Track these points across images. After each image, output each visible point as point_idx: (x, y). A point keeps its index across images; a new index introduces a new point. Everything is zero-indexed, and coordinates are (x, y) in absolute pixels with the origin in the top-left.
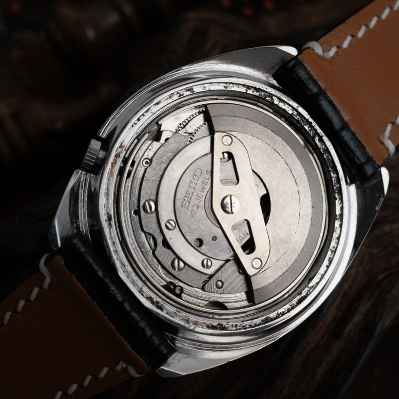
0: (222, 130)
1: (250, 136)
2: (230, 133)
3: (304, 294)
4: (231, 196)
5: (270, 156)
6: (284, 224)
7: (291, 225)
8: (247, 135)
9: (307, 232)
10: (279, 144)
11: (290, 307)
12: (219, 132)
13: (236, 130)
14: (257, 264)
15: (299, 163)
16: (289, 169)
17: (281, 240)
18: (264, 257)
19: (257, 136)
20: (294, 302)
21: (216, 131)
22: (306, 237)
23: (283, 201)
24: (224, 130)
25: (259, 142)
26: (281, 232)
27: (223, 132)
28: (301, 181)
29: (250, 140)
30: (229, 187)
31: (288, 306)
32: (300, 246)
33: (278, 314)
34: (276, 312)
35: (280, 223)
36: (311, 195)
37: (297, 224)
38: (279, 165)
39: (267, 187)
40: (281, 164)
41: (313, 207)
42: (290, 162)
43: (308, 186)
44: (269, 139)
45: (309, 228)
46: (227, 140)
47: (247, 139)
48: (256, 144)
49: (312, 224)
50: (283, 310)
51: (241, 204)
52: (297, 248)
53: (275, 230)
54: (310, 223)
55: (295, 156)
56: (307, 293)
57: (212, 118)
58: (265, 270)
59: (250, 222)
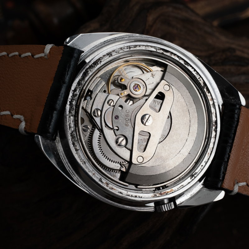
0: (167, 81)
1: (180, 94)
2: (171, 85)
3: (161, 51)
4: (150, 116)
5: (184, 112)
6: (168, 150)
7: (172, 153)
8: (179, 93)
9: (177, 164)
10: (193, 109)
11: (172, 55)
12: (165, 80)
13: (174, 86)
14: (140, 160)
15: (197, 126)
16: (189, 125)
17: (161, 157)
18: (146, 159)
19: (184, 97)
20: (168, 54)
21: (164, 79)
22: (176, 166)
23: (175, 138)
24: (168, 82)
25: (183, 100)
26: (164, 153)
27: (167, 82)
28: (192, 136)
29: (179, 96)
30: (152, 111)
31: (173, 56)
32: (169, 168)
33: (180, 60)
34: (179, 61)
35: (167, 148)
36: (193, 146)
37: (175, 155)
38: (185, 119)
39: (172, 125)
40: (186, 119)
41: (189, 153)
42: (192, 121)
43: (194, 140)
44: (189, 102)
45: (180, 162)
46: (167, 88)
47: (178, 94)
48: (181, 100)
49: (183, 162)
50: (176, 57)
51: (152, 124)
52: (167, 168)
53: (161, 150)
54: (182, 160)
55: (197, 121)
56: (160, 50)
57: (167, 72)
58: (142, 166)
59: (151, 136)
